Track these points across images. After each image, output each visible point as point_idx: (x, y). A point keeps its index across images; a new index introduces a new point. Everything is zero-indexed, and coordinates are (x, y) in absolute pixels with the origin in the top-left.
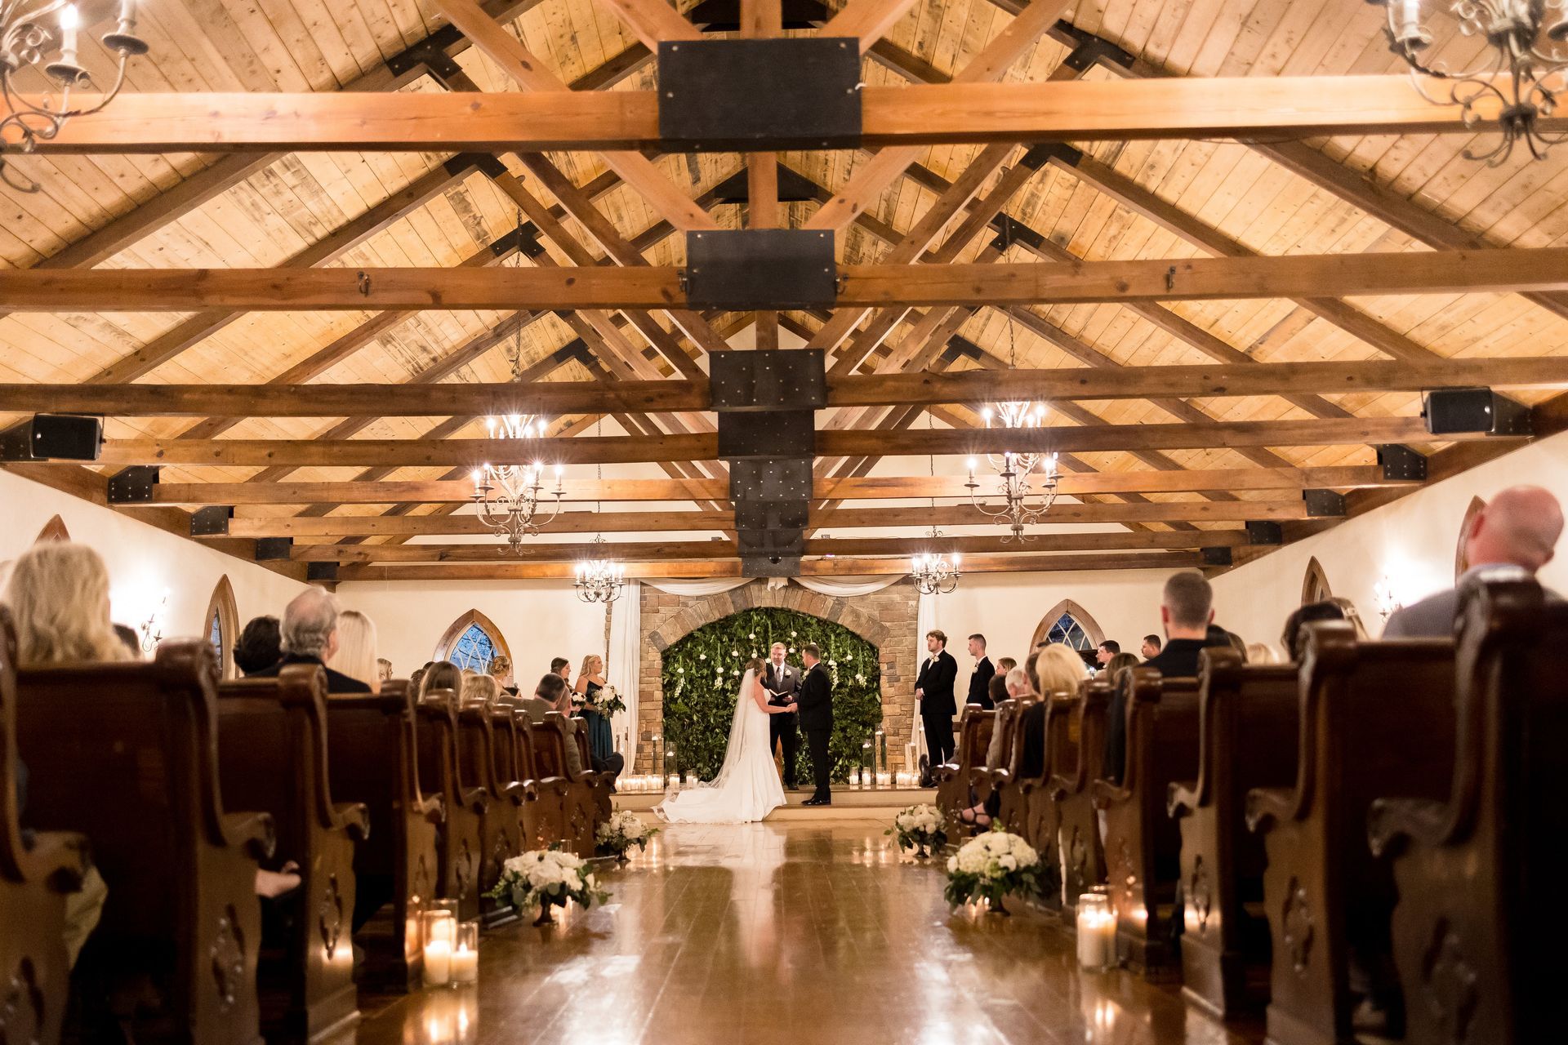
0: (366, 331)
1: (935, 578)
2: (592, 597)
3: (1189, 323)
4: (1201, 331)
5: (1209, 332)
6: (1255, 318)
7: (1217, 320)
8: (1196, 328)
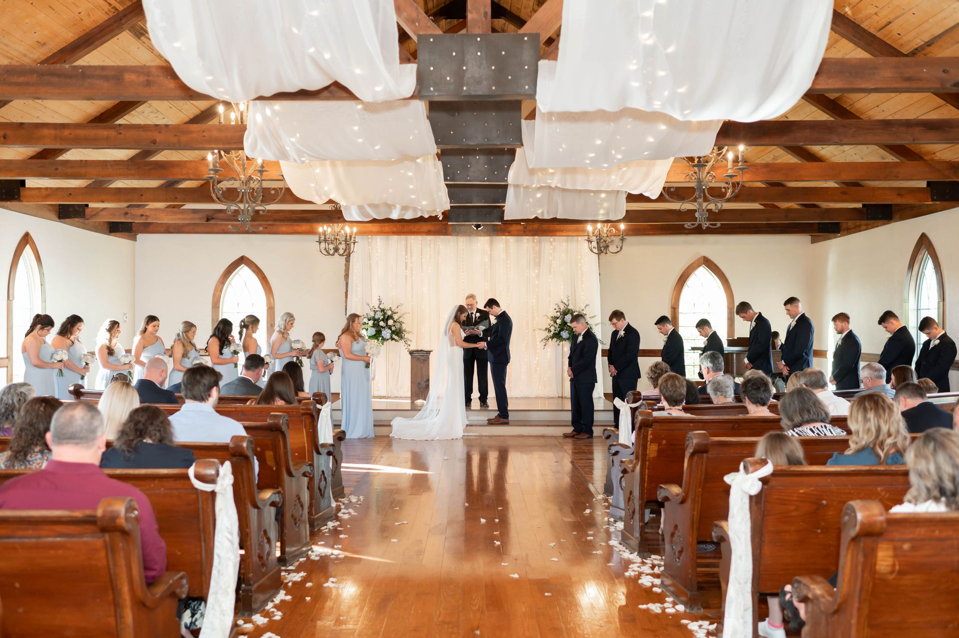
0: (115, 22)
1: (605, 241)
2: (331, 252)
3: (859, 26)
4: (870, 34)
5: (878, 35)
6: (930, 20)
7: (890, 23)
8: (864, 31)
